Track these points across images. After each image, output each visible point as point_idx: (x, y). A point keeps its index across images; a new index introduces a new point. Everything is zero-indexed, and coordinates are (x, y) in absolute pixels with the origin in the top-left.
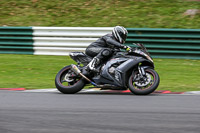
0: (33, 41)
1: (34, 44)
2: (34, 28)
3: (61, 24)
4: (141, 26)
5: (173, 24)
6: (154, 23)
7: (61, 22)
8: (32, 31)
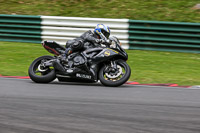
0: (41, 30)
1: (43, 33)
2: (42, 17)
3: (70, 14)
4: (150, 19)
5: (182, 17)
6: (163, 16)
7: (70, 12)
8: (40, 20)
